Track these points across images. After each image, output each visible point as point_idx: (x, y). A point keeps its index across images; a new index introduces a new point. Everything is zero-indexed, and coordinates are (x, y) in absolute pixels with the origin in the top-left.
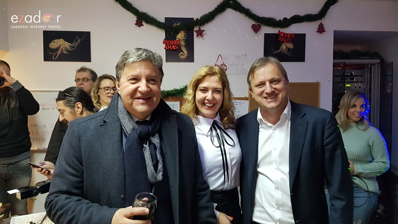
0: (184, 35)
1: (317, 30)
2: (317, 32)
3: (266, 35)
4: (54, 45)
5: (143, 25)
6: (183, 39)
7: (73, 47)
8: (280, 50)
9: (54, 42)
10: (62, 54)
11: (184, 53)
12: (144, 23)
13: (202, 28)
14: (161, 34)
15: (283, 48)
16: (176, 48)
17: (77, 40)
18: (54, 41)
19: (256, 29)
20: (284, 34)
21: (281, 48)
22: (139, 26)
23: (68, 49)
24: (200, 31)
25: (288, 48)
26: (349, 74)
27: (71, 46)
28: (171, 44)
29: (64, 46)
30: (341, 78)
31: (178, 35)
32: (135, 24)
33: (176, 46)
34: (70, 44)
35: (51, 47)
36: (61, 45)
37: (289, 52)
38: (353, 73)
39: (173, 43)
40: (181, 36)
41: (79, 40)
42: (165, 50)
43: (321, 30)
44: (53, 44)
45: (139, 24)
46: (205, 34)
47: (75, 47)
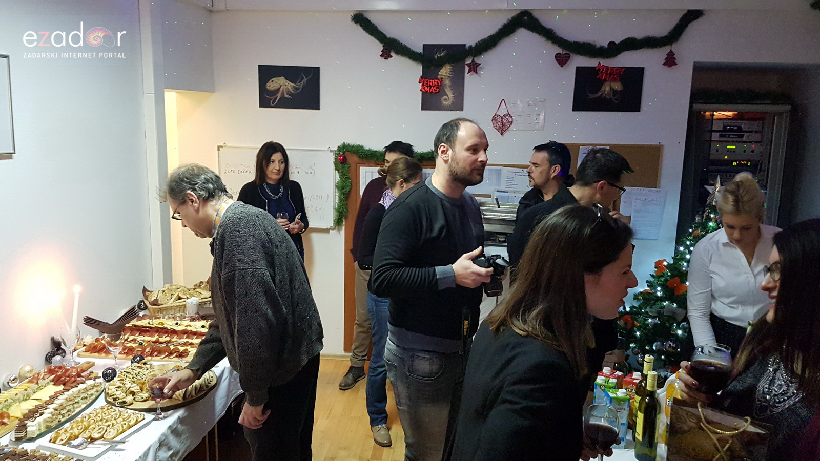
0: (450, 70)
1: (664, 62)
2: (664, 64)
3: (578, 69)
4: (272, 85)
5: (391, 57)
6: (449, 76)
7: (297, 89)
8: (601, 93)
9: (272, 81)
10: (282, 98)
11: (449, 98)
12: (392, 54)
13: (477, 60)
14: (417, 70)
15: (605, 91)
16: (436, 90)
17: (303, 78)
18: (273, 79)
19: (562, 60)
20: (607, 68)
21: (603, 89)
22: (386, 58)
23: (291, 92)
24: (473, 65)
25: (613, 90)
26: (736, 128)
27: (294, 87)
28: (430, 85)
29: (286, 87)
30: (720, 134)
31: (441, 71)
32: (380, 56)
33: (436, 88)
34: (293, 85)
35: (268, 88)
36: (281, 86)
37: (614, 96)
38: (742, 126)
39: (432, 83)
40: (445, 71)
41: (305, 79)
42: (421, 93)
43: (670, 61)
44: (272, 83)
45: (386, 55)
46: (482, 68)
47: (299, 88)
